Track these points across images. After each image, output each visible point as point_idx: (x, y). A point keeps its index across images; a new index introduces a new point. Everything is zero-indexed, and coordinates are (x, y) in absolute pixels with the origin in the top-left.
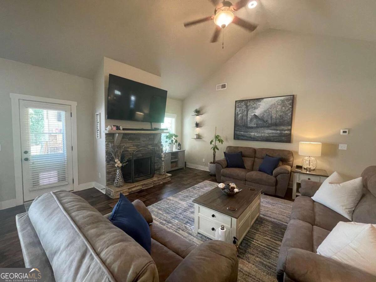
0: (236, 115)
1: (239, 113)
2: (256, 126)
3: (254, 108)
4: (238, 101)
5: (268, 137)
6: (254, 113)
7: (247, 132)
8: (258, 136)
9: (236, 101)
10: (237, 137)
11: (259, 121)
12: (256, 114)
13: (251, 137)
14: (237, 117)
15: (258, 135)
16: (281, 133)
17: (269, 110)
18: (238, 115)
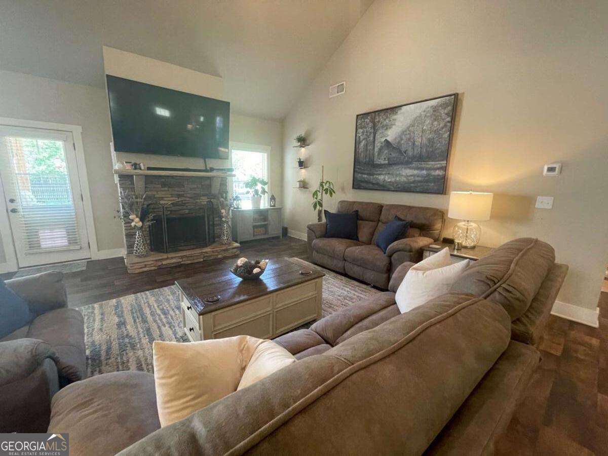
0: (357, 143)
1: (362, 138)
2: (387, 162)
3: (385, 128)
4: (360, 115)
5: (405, 183)
6: (385, 136)
7: (373, 175)
8: (390, 182)
9: (357, 116)
10: (357, 185)
11: (392, 153)
12: (389, 139)
13: (378, 184)
14: (359, 147)
15: (389, 180)
16: (428, 175)
17: (410, 129)
18: (360, 142)
